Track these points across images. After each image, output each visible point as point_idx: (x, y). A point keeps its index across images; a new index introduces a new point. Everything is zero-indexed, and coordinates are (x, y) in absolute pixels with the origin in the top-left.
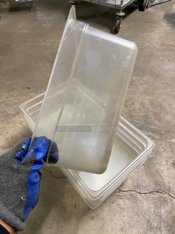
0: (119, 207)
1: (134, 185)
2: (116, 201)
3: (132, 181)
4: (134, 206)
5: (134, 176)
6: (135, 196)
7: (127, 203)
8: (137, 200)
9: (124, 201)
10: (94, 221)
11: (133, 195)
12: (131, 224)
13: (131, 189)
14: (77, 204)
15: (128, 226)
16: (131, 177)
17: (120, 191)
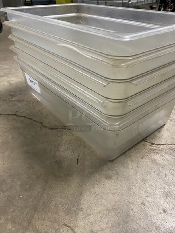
0: (155, 163)
2: (147, 156)
9: (161, 155)
10: (111, 181)
13: (170, 142)
17: (152, 144)
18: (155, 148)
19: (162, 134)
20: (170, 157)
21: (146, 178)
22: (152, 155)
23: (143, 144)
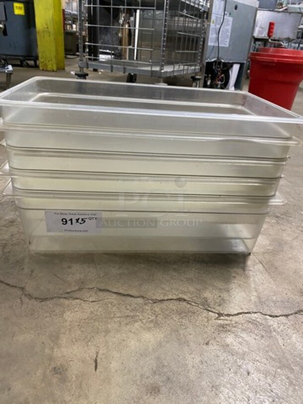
0: (229, 352)
1: (251, 300)
2: (214, 338)
4: (268, 347)
6: (262, 324)
7: (247, 339)
8: (271, 331)
9: (236, 335)
11: (257, 322)
14: (100, 356)
17: (220, 315)
18: (226, 322)
19: (233, 294)
20: (251, 336)
22: (222, 336)
23: (205, 317)
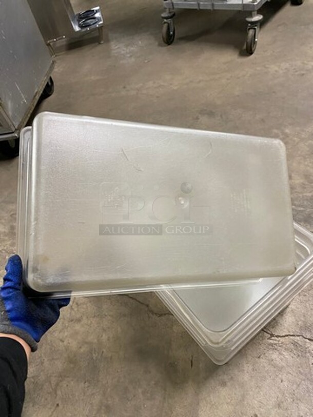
0: (272, 365)
1: (298, 324)
2: (265, 354)
3: (293, 318)
4: (300, 364)
5: (298, 308)
6: (301, 346)
7: (286, 357)
8: (306, 353)
9: (280, 353)
10: (226, 388)
11: (298, 344)
12: (296, 395)
13: (293, 332)
14: (194, 358)
15: (292, 400)
16: (292, 310)
17: (272, 335)
18: (275, 342)
19: (285, 318)
20: (290, 355)
21: (260, 385)
22: (270, 353)
23: (261, 336)
